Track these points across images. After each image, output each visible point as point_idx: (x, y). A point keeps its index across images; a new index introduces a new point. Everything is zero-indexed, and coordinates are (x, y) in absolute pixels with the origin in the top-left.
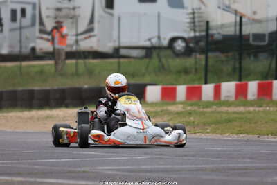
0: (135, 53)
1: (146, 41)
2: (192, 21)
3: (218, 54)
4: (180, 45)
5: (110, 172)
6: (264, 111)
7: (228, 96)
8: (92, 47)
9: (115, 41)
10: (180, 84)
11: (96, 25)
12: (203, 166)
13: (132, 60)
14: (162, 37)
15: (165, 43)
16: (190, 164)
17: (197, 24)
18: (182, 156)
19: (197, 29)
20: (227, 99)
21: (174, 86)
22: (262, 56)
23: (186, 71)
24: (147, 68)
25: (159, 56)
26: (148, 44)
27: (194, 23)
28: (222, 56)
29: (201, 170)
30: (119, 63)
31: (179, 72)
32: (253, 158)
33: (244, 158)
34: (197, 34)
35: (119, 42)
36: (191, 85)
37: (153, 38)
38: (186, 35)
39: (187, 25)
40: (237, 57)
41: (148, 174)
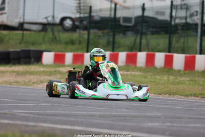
0: (34, 27)
1: (44, 19)
2: (78, 5)
3: (96, 31)
4: (68, 23)
5: (24, 115)
6: (131, 75)
8: (3, 22)
9: (20, 18)
10: (68, 52)
11: (6, 6)
12: (92, 113)
13: (32, 32)
14: (55, 16)
15: (58, 21)
16: (83, 111)
17: (82, 8)
18: (75, 105)
19: (82, 11)
21: (63, 53)
22: (129, 34)
23: (72, 42)
24: (43, 39)
25: (53, 31)
26: (45, 21)
27: (80, 7)
28: (100, 33)
29: (92, 116)
30: (23, 34)
31: (67, 43)
32: (128, 109)
33: (121, 108)
34: (82, 15)
35: (24, 19)
36: (76, 53)
37: (49, 17)
38: (73, 16)
39: (75, 8)
40: (112, 34)
41: (52, 117)
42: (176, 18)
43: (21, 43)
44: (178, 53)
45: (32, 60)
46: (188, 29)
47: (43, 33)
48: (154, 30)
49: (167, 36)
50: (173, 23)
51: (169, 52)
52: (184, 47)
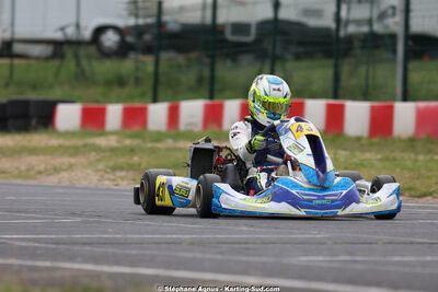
0: (36, 50)
1: (56, 31)
3: (171, 54)
4: (110, 39)
7: (191, 124)
9: (4, 31)
10: (111, 102)
12: (175, 236)
13: (32, 62)
14: (83, 24)
15: (87, 34)
16: (153, 233)
17: (140, 4)
19: (141, 13)
20: (189, 128)
21: (101, 106)
22: (246, 59)
23: (120, 82)
24: (57, 75)
25: (77, 57)
26: (58, 36)
27: (136, 3)
28: (181, 59)
29: (173, 242)
30: (12, 66)
31: (109, 83)
34: (141, 21)
35: (13, 32)
36: (130, 105)
37: (68, 26)
38: (121, 23)
40: (207, 61)
41: (87, 248)
42: (348, 22)
43: (7, 85)
44: (354, 98)
45: (34, 122)
46: (376, 47)
47: (56, 63)
48: (301, 49)
49: (330, 63)
50: (342, 33)
51: (336, 96)
52: (367, 86)
